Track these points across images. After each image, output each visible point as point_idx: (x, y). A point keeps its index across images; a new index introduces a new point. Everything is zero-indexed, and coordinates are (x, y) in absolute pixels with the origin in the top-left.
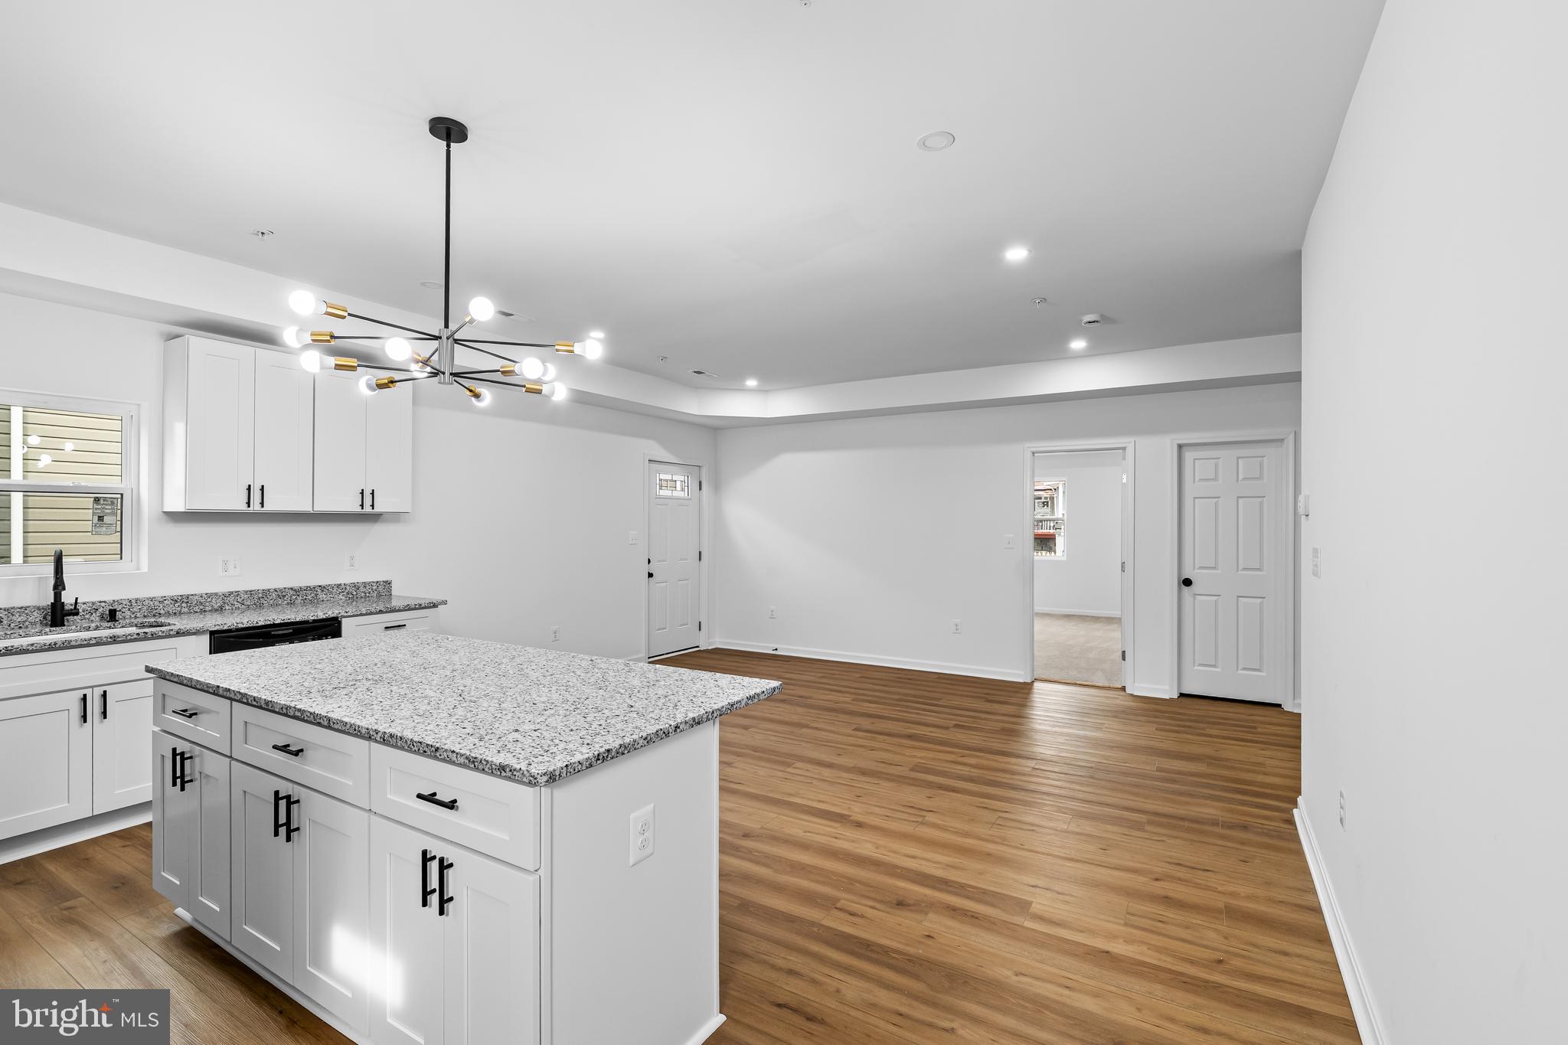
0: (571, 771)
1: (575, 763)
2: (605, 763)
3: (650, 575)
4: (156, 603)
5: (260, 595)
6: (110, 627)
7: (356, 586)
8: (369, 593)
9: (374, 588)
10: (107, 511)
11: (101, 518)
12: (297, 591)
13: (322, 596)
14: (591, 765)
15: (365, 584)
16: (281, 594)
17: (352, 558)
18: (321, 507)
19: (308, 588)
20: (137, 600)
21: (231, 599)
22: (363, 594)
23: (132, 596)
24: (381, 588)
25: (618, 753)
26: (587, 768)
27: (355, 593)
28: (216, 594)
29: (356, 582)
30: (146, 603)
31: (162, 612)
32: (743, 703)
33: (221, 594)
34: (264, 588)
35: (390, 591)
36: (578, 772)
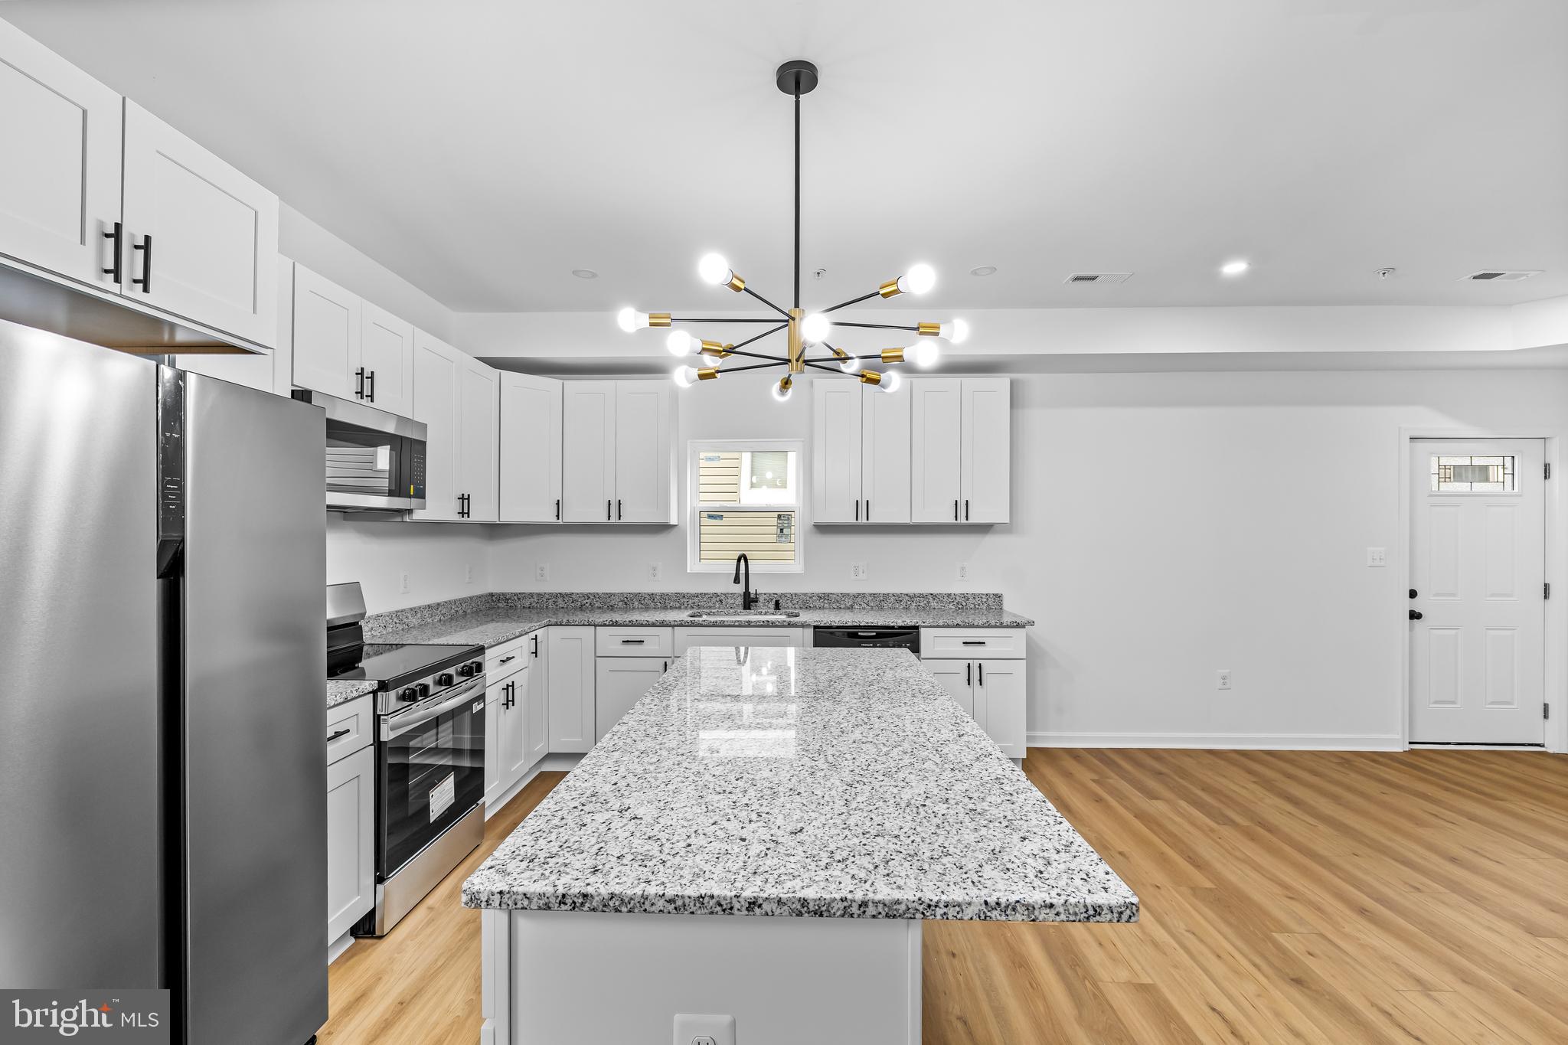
0: (510, 903)
1: (517, 893)
2: (577, 912)
3: (1414, 616)
4: (808, 599)
5: (882, 599)
6: (773, 614)
7: (965, 597)
8: (979, 605)
9: (984, 600)
10: (785, 525)
11: (782, 530)
12: (912, 597)
13: (933, 604)
14: (547, 907)
15: (974, 596)
16: (898, 598)
17: (963, 569)
18: (918, 519)
19: (921, 596)
20: (796, 594)
21: (859, 599)
22: (972, 606)
23: (793, 591)
24: (990, 601)
25: (605, 906)
26: (540, 908)
27: (964, 604)
28: (848, 594)
29: (965, 592)
30: (802, 597)
31: (811, 605)
32: (970, 912)
33: (851, 595)
34: (884, 592)
35: (1000, 603)
36: (522, 908)
